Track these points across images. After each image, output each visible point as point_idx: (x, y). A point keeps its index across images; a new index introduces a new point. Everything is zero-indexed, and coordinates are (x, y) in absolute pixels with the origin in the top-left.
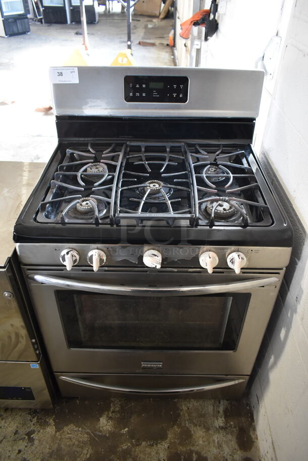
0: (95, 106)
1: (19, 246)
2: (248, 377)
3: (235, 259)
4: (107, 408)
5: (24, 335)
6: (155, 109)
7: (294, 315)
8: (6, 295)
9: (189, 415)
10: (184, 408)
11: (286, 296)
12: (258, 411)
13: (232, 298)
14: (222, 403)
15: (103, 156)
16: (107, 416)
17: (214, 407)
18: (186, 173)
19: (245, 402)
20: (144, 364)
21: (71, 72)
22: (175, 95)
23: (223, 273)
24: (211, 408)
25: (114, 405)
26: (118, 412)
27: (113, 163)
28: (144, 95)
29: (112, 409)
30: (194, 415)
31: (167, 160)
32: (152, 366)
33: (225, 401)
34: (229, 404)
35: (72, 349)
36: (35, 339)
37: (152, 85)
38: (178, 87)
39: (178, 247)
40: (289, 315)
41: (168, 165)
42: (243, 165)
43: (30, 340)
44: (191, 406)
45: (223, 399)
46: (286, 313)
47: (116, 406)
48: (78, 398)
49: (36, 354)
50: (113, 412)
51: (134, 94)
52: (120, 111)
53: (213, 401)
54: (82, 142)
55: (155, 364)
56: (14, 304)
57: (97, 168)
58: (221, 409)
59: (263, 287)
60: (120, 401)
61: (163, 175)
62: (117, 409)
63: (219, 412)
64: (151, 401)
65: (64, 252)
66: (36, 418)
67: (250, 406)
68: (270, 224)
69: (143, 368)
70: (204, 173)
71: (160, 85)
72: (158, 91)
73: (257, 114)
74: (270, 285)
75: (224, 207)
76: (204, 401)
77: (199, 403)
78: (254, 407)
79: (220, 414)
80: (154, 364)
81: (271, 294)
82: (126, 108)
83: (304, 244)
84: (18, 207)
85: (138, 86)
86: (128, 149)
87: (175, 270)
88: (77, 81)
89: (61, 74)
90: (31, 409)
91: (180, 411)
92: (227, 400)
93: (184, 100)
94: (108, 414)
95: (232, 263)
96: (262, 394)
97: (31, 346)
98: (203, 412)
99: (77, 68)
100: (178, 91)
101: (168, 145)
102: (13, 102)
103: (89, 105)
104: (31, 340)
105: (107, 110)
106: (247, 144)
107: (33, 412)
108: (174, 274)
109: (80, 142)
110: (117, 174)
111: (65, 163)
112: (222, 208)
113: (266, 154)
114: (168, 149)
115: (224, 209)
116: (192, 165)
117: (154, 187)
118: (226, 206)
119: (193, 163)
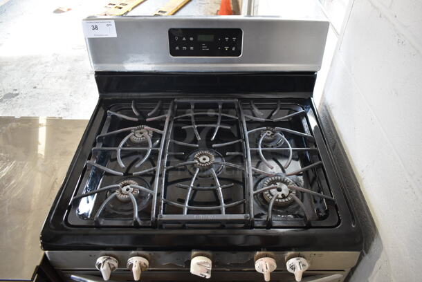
0: (137, 61)
3: (295, 266)
6: (205, 63)
15: (147, 120)
18: (240, 142)
21: (108, 25)
22: (227, 48)
27: (159, 131)
28: (192, 48)
31: (219, 124)
37: (201, 38)
38: (230, 39)
41: (220, 129)
42: (304, 132)
51: (181, 48)
52: (166, 66)
54: (126, 98)
57: (141, 133)
61: (214, 146)
65: (100, 260)
68: (336, 223)
70: (260, 146)
71: (210, 38)
72: (207, 44)
73: (320, 67)
75: (283, 192)
82: (171, 62)
83: (373, 240)
84: (52, 188)
85: (184, 39)
86: (176, 107)
88: (115, 36)
89: (96, 28)
93: (238, 53)
95: (292, 269)
99: (113, 21)
100: (231, 44)
101: (221, 102)
102: (69, 10)
103: (130, 60)
105: (151, 66)
106: (307, 98)
108: (227, 272)
109: (123, 98)
110: (161, 150)
111: (104, 133)
112: (281, 193)
113: (328, 108)
114: (220, 107)
115: (283, 195)
116: (247, 133)
117: (204, 162)
118: (285, 190)
119: (248, 130)
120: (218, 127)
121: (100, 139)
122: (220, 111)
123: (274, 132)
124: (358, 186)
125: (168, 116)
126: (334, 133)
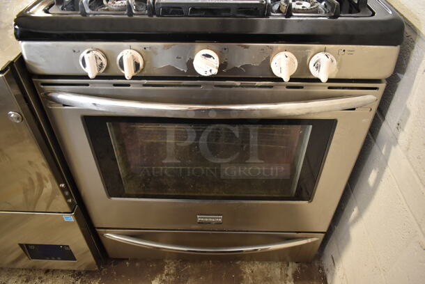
1: (25, 46)
2: (323, 235)
3: (321, 60)
4: (161, 270)
5: (47, 176)
7: (393, 148)
8: (12, 115)
9: (253, 279)
10: (248, 271)
11: (379, 128)
12: (333, 275)
13: (311, 126)
14: (290, 265)
16: (161, 279)
17: (281, 269)
19: (316, 264)
20: (200, 218)
23: (302, 87)
24: (278, 271)
25: (168, 267)
26: (174, 275)
29: (166, 271)
30: (259, 278)
32: (210, 220)
33: (294, 264)
34: (298, 267)
35: (113, 198)
36: (65, 182)
39: (242, 46)
40: (383, 151)
43: (56, 184)
44: (255, 268)
45: (292, 261)
46: (379, 151)
47: (170, 268)
48: (127, 259)
49: (69, 203)
50: (167, 275)
53: (280, 263)
55: (214, 218)
56: (26, 131)
58: (290, 272)
59: (354, 109)
60: (175, 263)
62: (172, 271)
63: (287, 275)
64: (211, 264)
66: (80, 280)
67: (323, 270)
68: (370, 15)
69: (199, 223)
74: (363, 106)
76: (270, 264)
77: (264, 266)
78: (327, 270)
79: (288, 278)
80: (212, 218)
81: (364, 120)
87: (238, 83)
90: (74, 271)
91: (242, 275)
92: (297, 263)
94: (162, 277)
95: (317, 68)
96: (340, 254)
97: (60, 192)
98: (269, 276)
104: (59, 184)
107: (77, 274)
108: (237, 89)
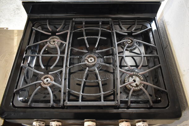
15: (57, 34)
18: (112, 49)
27: (64, 43)
31: (99, 36)
61: (97, 51)
86: (74, 24)
101: (101, 20)
106: (153, 17)
110: (65, 56)
111: (32, 44)
112: (135, 83)
113: (164, 23)
114: (100, 23)
115: (136, 84)
116: (116, 43)
117: (91, 62)
118: (138, 81)
119: (117, 42)
120: (99, 38)
121: (29, 48)
122: (100, 27)
123: (132, 41)
124: (179, 77)
125: (69, 31)
126: (167, 40)
